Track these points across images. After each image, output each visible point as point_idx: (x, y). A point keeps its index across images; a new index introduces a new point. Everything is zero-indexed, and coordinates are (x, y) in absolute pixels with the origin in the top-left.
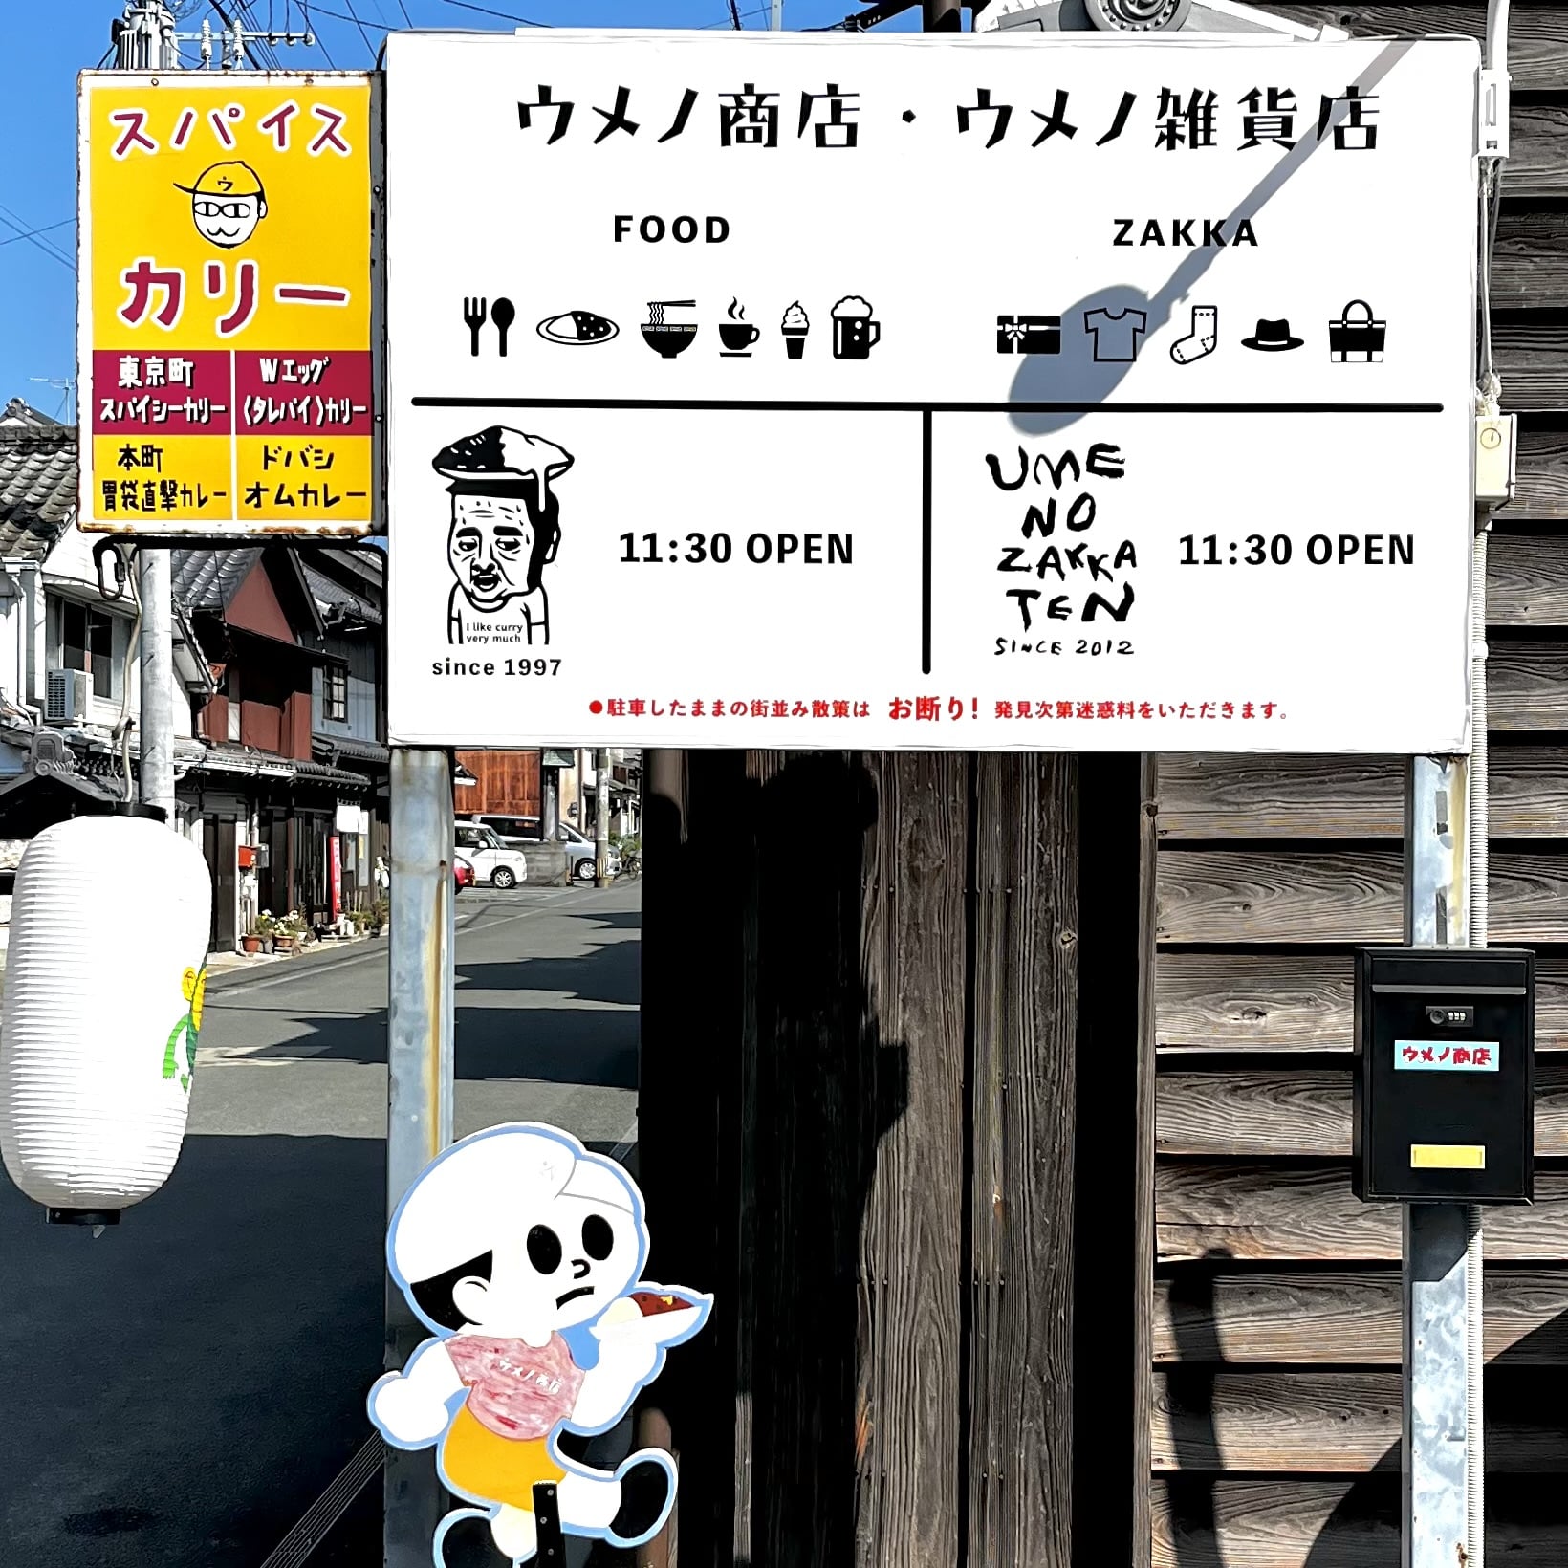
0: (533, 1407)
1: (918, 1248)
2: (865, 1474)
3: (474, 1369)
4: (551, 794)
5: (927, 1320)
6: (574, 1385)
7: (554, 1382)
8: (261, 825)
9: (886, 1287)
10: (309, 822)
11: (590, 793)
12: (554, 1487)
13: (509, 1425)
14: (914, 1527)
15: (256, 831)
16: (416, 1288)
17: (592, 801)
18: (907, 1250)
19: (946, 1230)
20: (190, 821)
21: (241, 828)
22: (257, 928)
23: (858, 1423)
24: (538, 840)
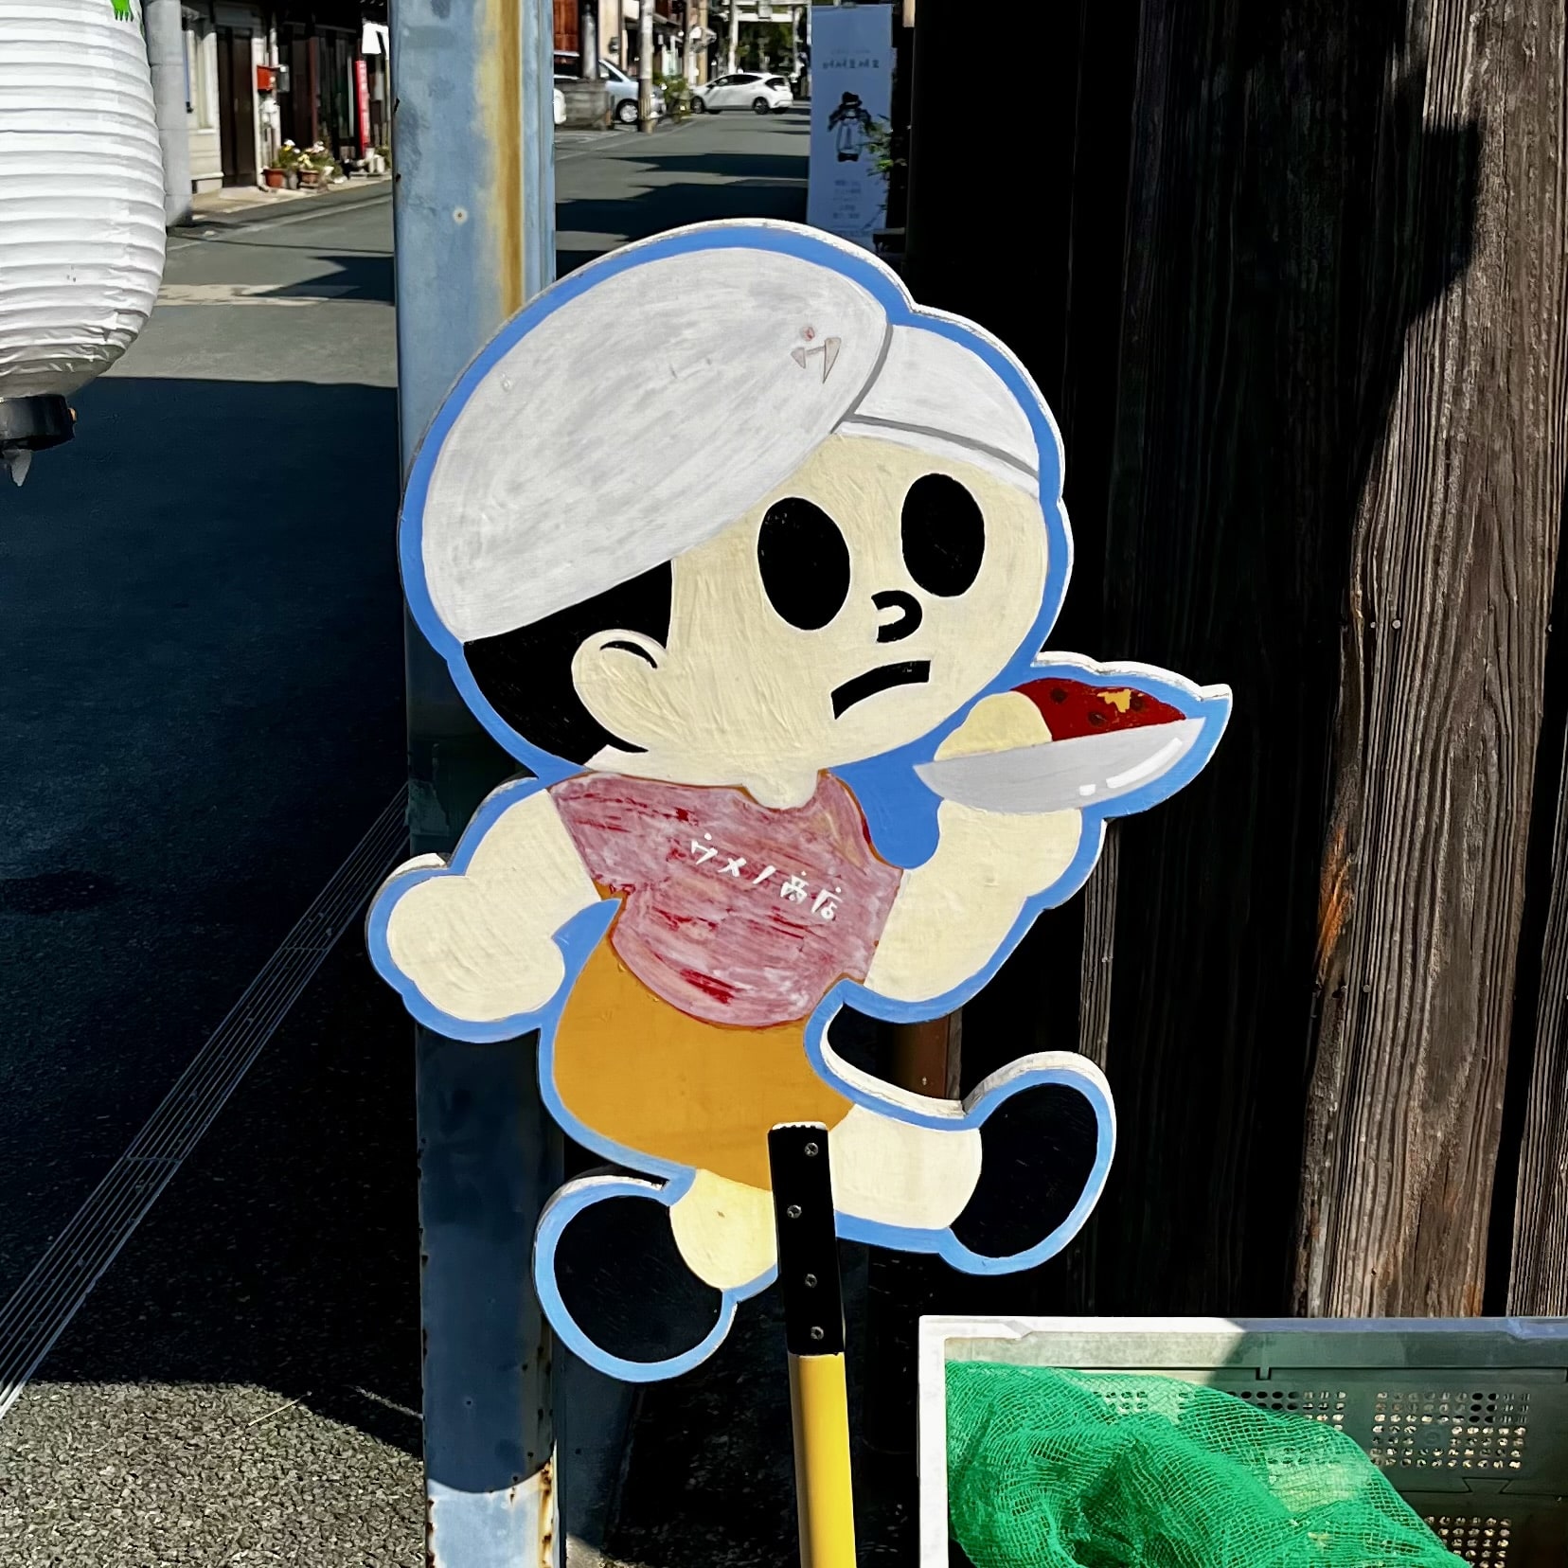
0: (775, 952)
1: (1468, 556)
2: (1333, 988)
3: (626, 858)
4: (590, 25)
5: (1475, 699)
6: (874, 904)
7: (824, 895)
8: (279, 44)
9: (1396, 634)
10: (331, 43)
11: (631, 25)
12: (821, 1137)
13: (712, 992)
14: (1419, 1086)
15: (275, 49)
16: (479, 652)
17: (635, 36)
18: (1446, 559)
19: (1529, 521)
20: (201, 34)
21: (258, 44)
22: (280, 160)
23: (1325, 895)
24: (575, 78)
